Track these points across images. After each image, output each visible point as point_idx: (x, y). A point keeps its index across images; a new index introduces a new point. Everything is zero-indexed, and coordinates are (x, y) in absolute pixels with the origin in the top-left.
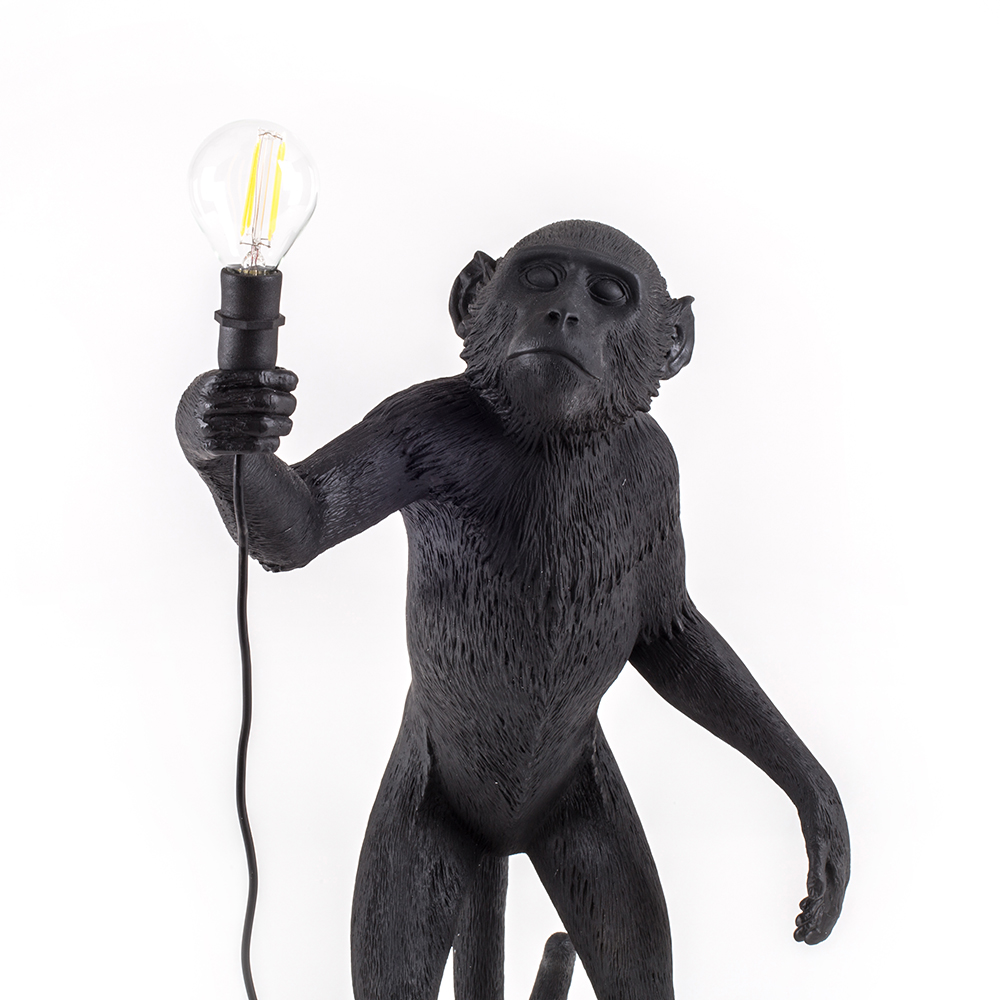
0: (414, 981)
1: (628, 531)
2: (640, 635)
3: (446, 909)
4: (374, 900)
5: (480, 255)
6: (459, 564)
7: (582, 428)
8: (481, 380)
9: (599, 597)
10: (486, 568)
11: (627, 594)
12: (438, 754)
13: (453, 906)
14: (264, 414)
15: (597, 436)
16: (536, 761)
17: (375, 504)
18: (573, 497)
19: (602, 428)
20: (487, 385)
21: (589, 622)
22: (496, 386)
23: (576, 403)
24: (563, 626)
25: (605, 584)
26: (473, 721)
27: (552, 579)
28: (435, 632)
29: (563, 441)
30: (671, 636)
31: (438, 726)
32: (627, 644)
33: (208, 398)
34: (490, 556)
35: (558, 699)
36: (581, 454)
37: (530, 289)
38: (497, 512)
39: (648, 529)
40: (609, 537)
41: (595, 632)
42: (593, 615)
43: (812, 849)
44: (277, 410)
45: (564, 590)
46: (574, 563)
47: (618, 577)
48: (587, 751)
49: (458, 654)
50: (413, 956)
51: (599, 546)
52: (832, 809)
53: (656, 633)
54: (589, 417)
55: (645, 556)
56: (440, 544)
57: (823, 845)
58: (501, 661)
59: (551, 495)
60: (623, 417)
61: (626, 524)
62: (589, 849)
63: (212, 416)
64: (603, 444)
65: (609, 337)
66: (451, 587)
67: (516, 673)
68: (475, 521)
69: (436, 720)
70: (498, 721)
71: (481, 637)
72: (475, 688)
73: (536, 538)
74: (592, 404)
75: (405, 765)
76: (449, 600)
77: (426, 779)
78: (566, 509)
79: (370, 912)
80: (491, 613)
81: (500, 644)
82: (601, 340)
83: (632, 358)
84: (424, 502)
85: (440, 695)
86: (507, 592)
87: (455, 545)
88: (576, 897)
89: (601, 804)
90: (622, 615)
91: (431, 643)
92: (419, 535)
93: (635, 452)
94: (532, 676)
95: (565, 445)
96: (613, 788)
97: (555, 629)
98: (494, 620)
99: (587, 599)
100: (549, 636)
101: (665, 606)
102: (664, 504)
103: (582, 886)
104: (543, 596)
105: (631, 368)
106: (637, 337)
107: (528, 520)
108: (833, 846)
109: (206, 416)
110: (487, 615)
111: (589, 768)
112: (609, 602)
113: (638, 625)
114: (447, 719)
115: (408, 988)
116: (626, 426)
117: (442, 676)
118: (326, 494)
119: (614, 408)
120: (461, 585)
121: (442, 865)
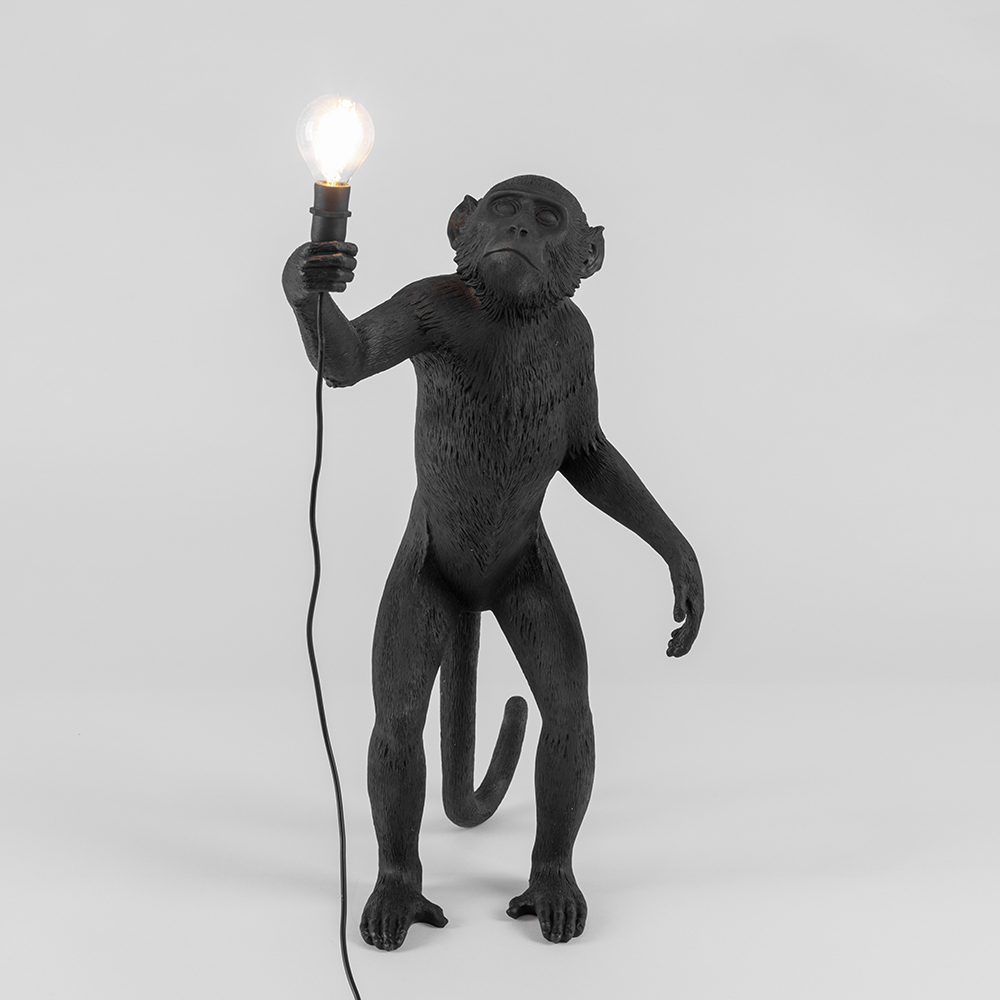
0: (415, 682)
1: (559, 375)
2: (568, 451)
3: (436, 639)
4: (389, 631)
5: (468, 198)
6: (450, 394)
7: (529, 304)
8: (467, 274)
9: (540, 417)
10: (468, 395)
11: (557, 418)
12: (433, 534)
13: (441, 638)
14: (338, 267)
15: (539, 311)
16: (498, 531)
17: (398, 349)
18: (523, 350)
19: (542, 305)
20: (471, 276)
21: (532, 433)
22: (476, 277)
23: (526, 286)
24: (516, 433)
25: (543, 408)
26: (457, 503)
27: (509, 401)
28: (433, 440)
29: (518, 313)
30: (588, 453)
31: (434, 511)
32: (559, 454)
33: (305, 257)
34: (470, 387)
35: (512, 486)
36: (529, 322)
37: (498, 216)
38: (475, 357)
39: (572, 376)
40: (546, 377)
41: (536, 441)
42: (535, 428)
43: (677, 589)
44: (346, 266)
45: (516, 409)
46: (523, 392)
47: (552, 405)
48: (533, 536)
49: (448, 453)
50: (414, 665)
51: (540, 383)
52: (691, 564)
53: (579, 451)
54: (534, 296)
55: (570, 395)
56: (438, 382)
57: (685, 587)
58: (476, 458)
59: (509, 347)
60: (556, 299)
61: (558, 370)
62: (533, 604)
63: (308, 268)
64: (544, 318)
65: (547, 246)
66: (445, 410)
67: (485, 466)
68: (461, 364)
69: (433, 507)
70: (474, 502)
71: (463, 442)
72: (459, 478)
73: (499, 374)
74: (536, 287)
75: (411, 544)
76: (443, 418)
77: (425, 552)
78: (519, 357)
79: (386, 638)
80: (470, 425)
81: (475, 446)
82: (542, 247)
83: (561, 260)
84: (429, 354)
85: (436, 486)
86: (480, 411)
87: (448, 382)
88: (524, 636)
89: (542, 572)
90: (555, 432)
91: (431, 448)
92: (425, 378)
93: (564, 325)
94: (496, 468)
95: (519, 316)
96: (550, 564)
97: (511, 435)
98: (472, 430)
99: (531, 417)
100: (507, 440)
101: (584, 430)
102: (583, 361)
103: (528, 627)
104: (503, 413)
105: (561, 266)
106: (565, 247)
107: (494, 363)
108: (691, 588)
109: (303, 268)
110: (467, 426)
111: (534, 548)
112: (546, 421)
113: (566, 442)
114: (440, 505)
115: (411, 686)
116: (559, 308)
117: (438, 471)
118: (367, 339)
119: (550, 292)
120: (451, 408)
121: (434, 610)
